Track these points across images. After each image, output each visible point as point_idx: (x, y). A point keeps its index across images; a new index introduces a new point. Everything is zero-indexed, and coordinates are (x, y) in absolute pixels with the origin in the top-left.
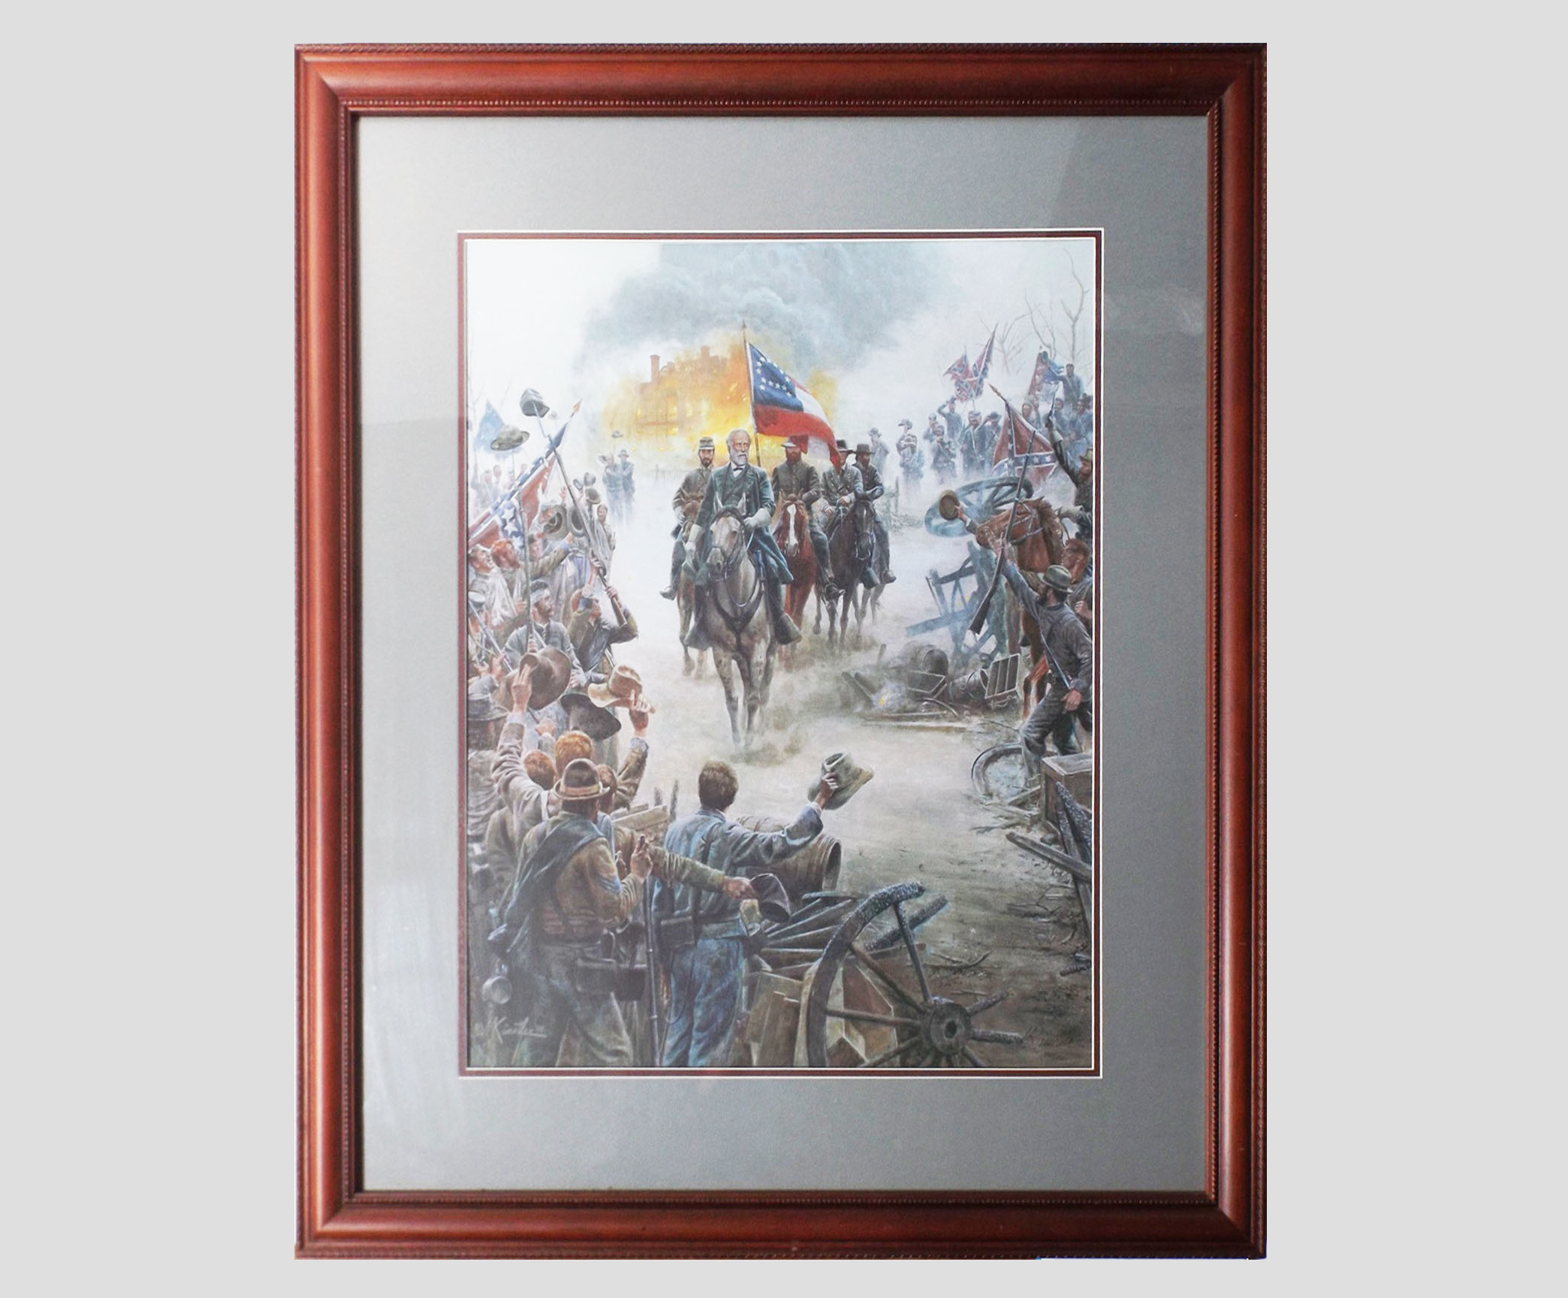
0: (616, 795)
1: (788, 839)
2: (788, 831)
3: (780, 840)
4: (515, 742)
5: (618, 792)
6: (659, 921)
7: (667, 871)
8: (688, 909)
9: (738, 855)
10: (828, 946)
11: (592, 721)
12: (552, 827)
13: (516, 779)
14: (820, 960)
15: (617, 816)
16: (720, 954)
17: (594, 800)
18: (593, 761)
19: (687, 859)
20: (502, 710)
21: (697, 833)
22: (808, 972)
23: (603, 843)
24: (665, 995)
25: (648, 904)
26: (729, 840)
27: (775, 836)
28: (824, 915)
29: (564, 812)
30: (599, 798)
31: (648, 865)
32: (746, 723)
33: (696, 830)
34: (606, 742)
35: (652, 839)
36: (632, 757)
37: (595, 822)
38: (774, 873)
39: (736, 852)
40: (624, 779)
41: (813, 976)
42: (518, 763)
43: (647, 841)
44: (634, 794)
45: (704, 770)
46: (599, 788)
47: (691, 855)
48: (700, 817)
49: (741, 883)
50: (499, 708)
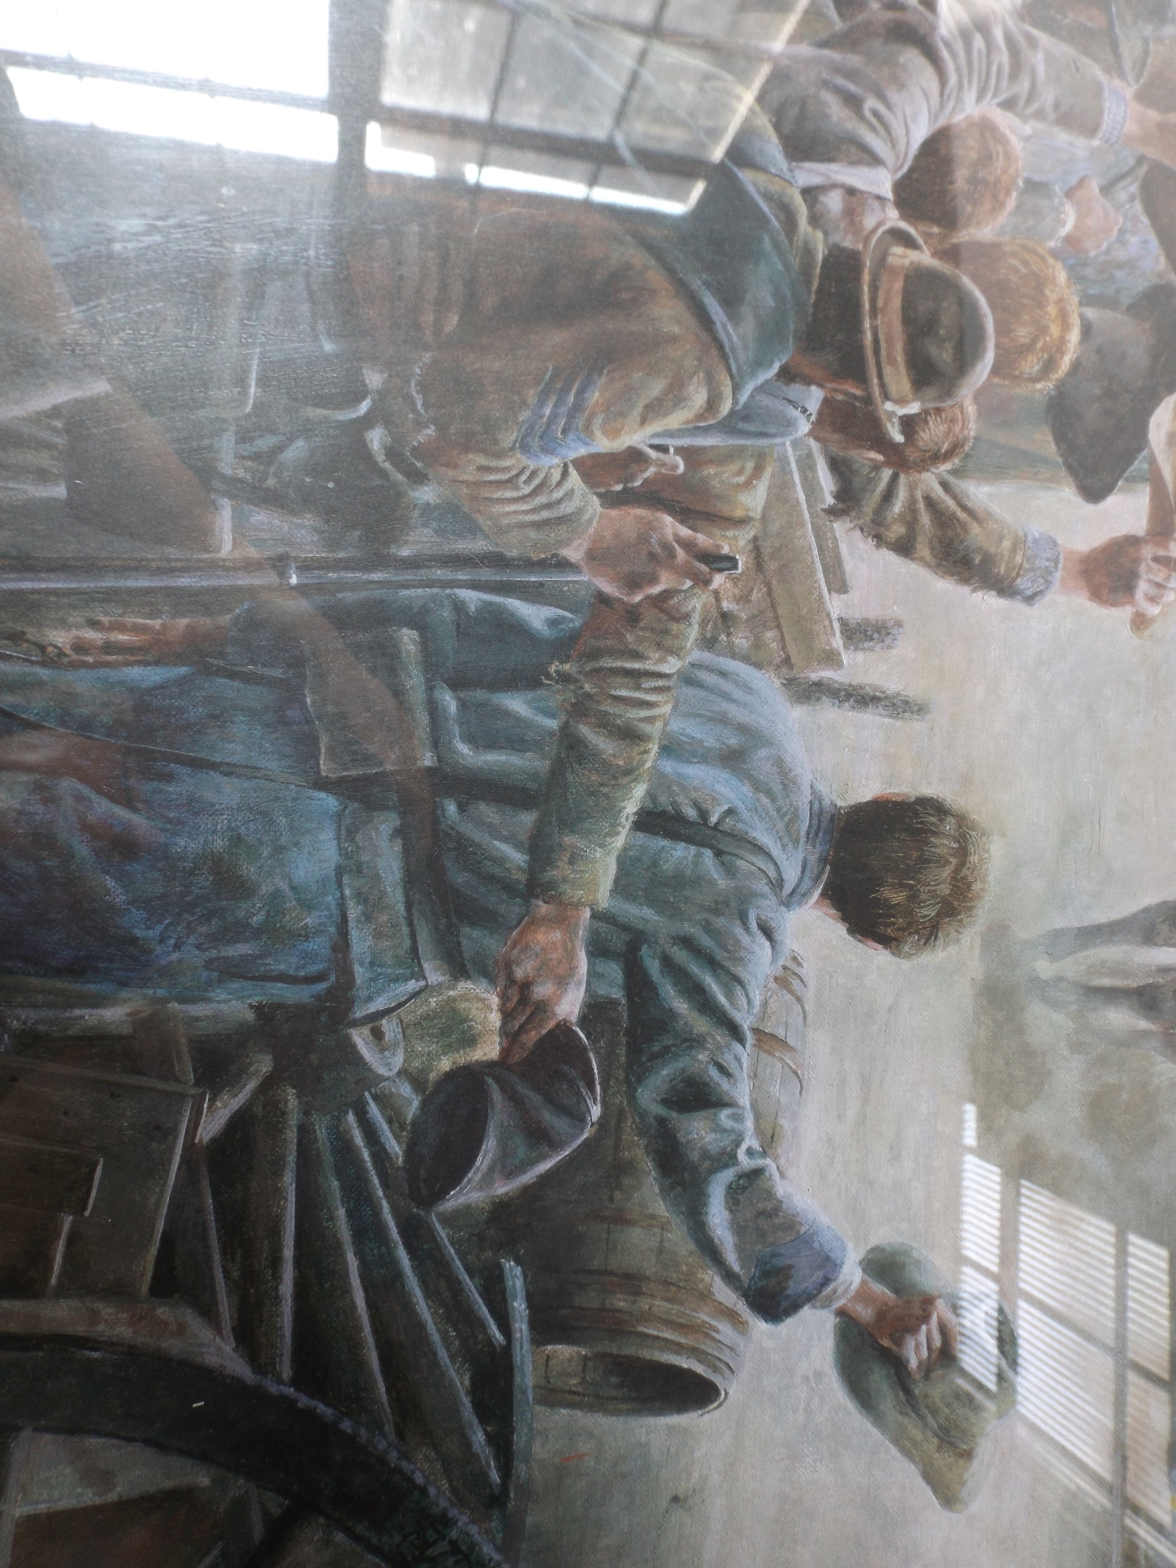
0: (877, 467)
1: (726, 1176)
2: (757, 1173)
3: (726, 1142)
4: (1048, 97)
5: (887, 474)
6: (418, 620)
7: (608, 663)
8: (463, 748)
9: (668, 963)
10: (304, 1401)
11: (1109, 394)
12: (768, 196)
13: (927, 76)
14: (238, 1367)
15: (807, 466)
16: (276, 896)
17: (862, 379)
18: (988, 384)
19: (654, 748)
20: (1141, 64)
21: (746, 789)
22: (191, 1318)
23: (712, 405)
24: (91, 635)
25: (486, 574)
26: (720, 922)
27: (738, 1118)
28: (435, 1363)
29: (820, 253)
30: (868, 400)
31: (633, 583)
32: (1106, 982)
33: (758, 786)
34: (1045, 442)
35: (726, 605)
36: (1000, 540)
37: (787, 375)
38: (603, 1123)
39: (680, 955)
40: (931, 503)
41: (172, 1346)
42: (980, 97)
43: (719, 580)
44: (880, 540)
45: (961, 819)
46: (902, 401)
47: (668, 766)
48: (803, 801)
49: (563, 982)
50: (1146, 52)
